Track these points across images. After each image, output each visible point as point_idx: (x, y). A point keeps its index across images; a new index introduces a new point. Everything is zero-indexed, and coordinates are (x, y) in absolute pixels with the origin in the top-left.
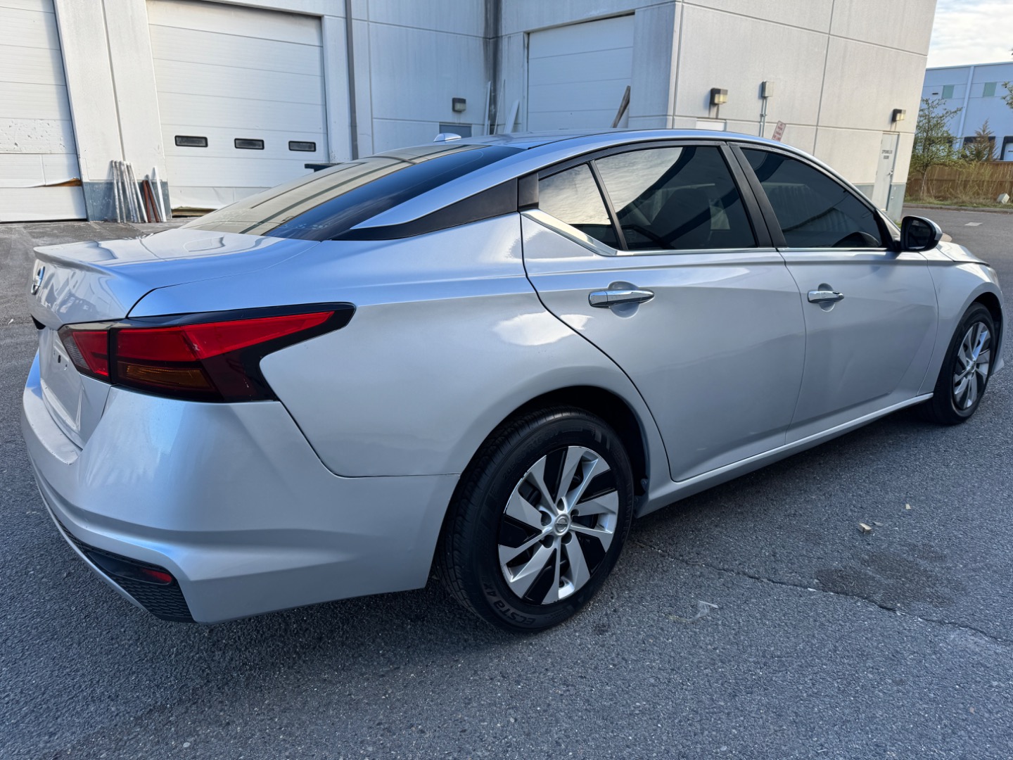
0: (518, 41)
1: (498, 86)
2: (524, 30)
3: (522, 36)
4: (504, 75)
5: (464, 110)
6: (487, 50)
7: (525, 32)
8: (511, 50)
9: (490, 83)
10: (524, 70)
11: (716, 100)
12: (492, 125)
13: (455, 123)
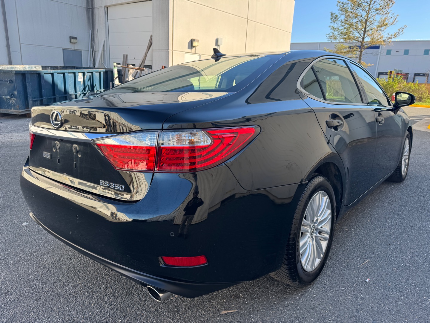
0: (102, 11)
1: (95, 32)
3: (104, 8)
4: (97, 27)
5: (76, 43)
6: (88, 14)
7: (106, 6)
8: (99, 15)
9: (91, 30)
10: (106, 25)
11: (194, 45)
12: (93, 51)
13: (71, 49)
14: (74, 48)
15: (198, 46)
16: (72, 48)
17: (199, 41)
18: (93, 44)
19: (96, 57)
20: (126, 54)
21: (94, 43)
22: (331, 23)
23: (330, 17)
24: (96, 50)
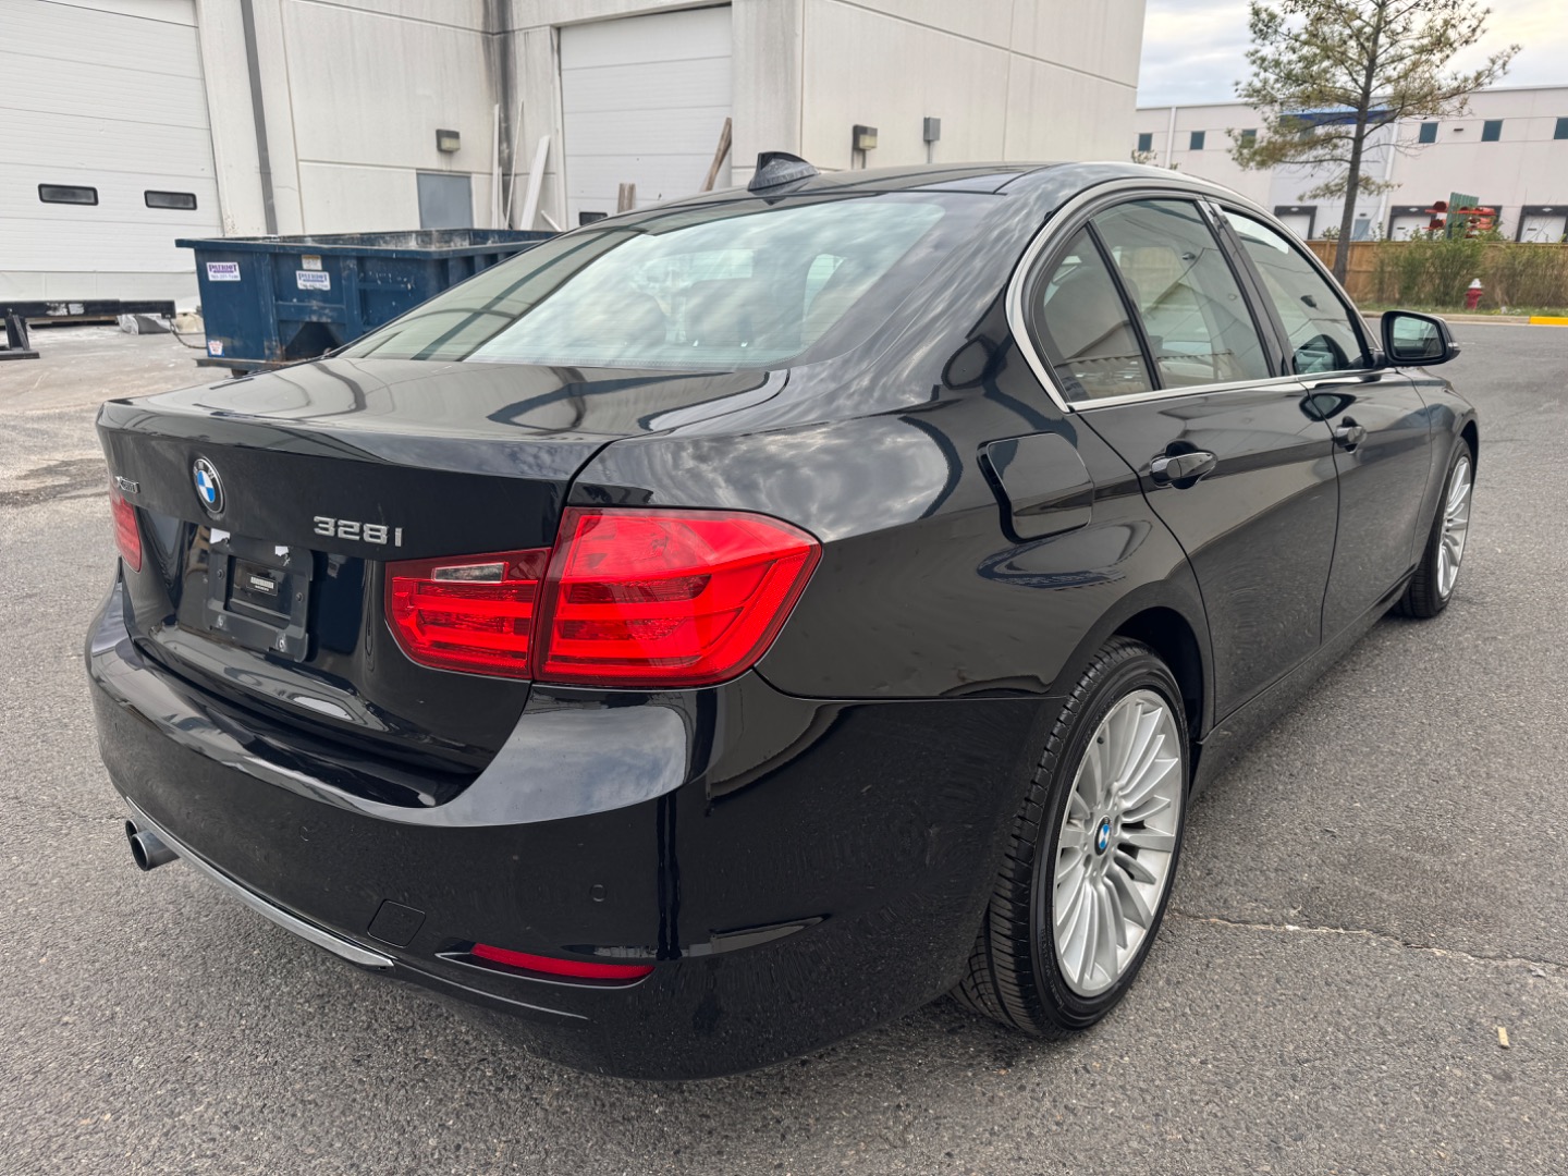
0: (542, 39)
1: (512, 113)
2: (552, 22)
3: (547, 32)
5: (458, 149)
6: (489, 52)
7: (552, 26)
8: (531, 53)
9: (497, 107)
10: (554, 88)
11: (861, 144)
12: (505, 175)
13: (442, 171)
14: (449, 169)
15: (872, 147)
16: (444, 168)
17: (879, 133)
18: (506, 151)
19: (517, 196)
20: (628, 181)
21: (510, 147)
22: (1254, 41)
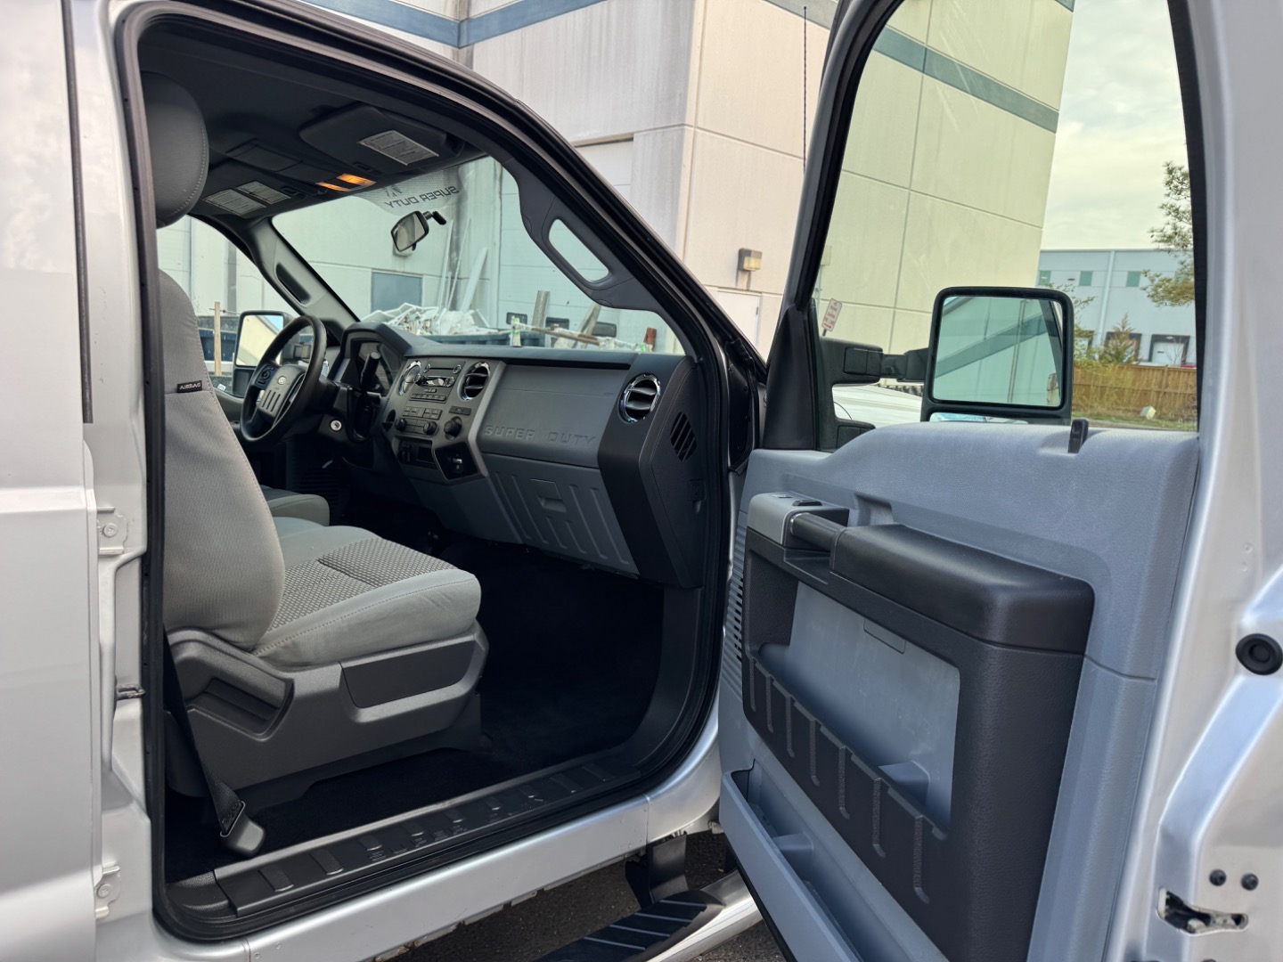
1: (462, 227)
4: (470, 212)
9: (452, 221)
10: (495, 208)
11: (746, 266)
12: (453, 278)
13: (394, 271)
14: (402, 270)
15: (757, 269)
16: (398, 269)
17: (763, 256)
18: (456, 259)
19: (459, 297)
20: (545, 289)
21: (458, 256)
22: (1168, 195)
23: (1165, 177)
24: (462, 276)
